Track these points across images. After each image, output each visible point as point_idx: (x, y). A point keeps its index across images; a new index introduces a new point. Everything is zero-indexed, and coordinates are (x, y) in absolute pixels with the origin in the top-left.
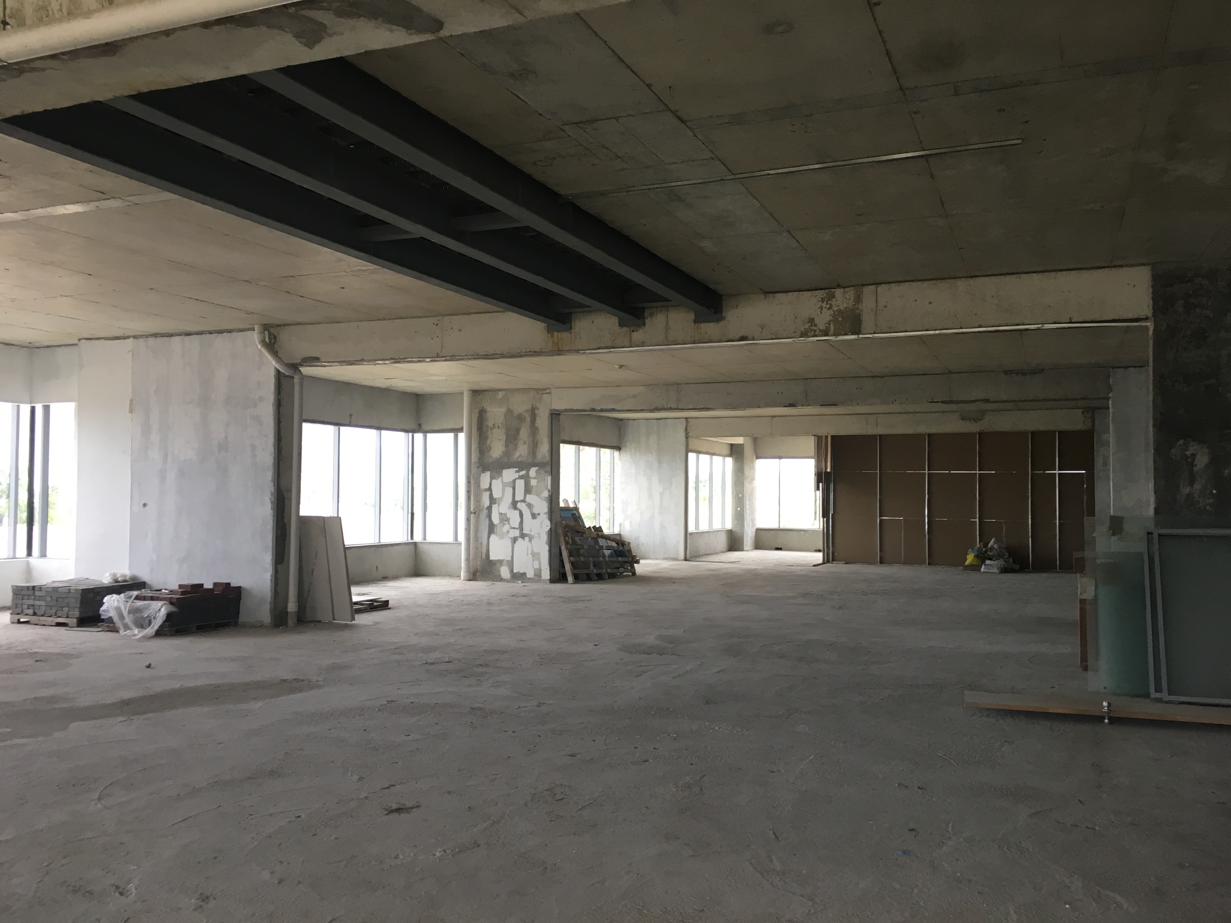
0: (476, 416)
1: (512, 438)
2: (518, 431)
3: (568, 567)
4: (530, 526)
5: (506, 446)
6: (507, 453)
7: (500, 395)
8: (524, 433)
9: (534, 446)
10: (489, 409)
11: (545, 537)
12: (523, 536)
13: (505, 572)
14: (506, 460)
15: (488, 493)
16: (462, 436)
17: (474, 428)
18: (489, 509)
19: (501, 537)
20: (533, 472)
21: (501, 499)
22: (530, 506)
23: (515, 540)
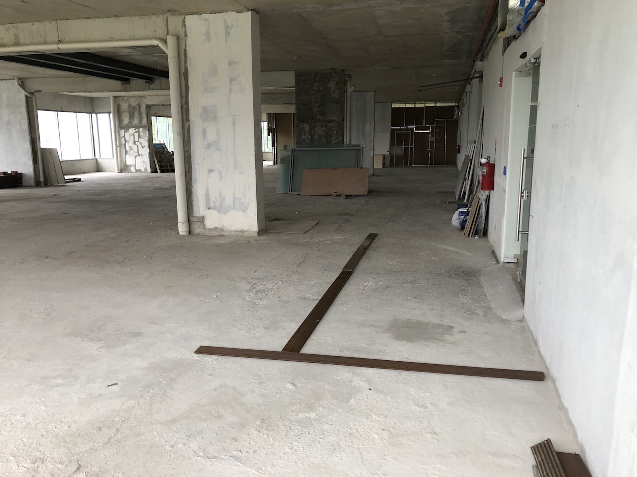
0: (116, 107)
1: (132, 116)
2: (134, 113)
3: (157, 167)
4: (141, 151)
5: (130, 119)
6: (130, 122)
7: (126, 98)
8: (136, 114)
9: (141, 119)
10: (121, 104)
11: (148, 156)
12: (139, 155)
13: (133, 169)
14: (130, 125)
15: (124, 138)
16: (111, 115)
17: (116, 112)
18: (125, 144)
19: (131, 155)
20: (141, 129)
21: (129, 140)
22: (141, 143)
23: (136, 157)
